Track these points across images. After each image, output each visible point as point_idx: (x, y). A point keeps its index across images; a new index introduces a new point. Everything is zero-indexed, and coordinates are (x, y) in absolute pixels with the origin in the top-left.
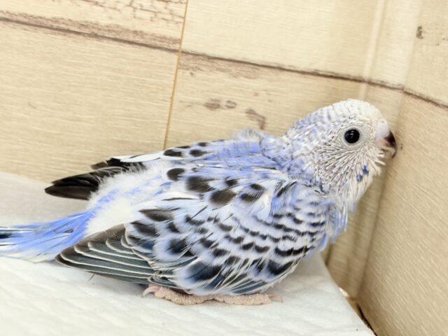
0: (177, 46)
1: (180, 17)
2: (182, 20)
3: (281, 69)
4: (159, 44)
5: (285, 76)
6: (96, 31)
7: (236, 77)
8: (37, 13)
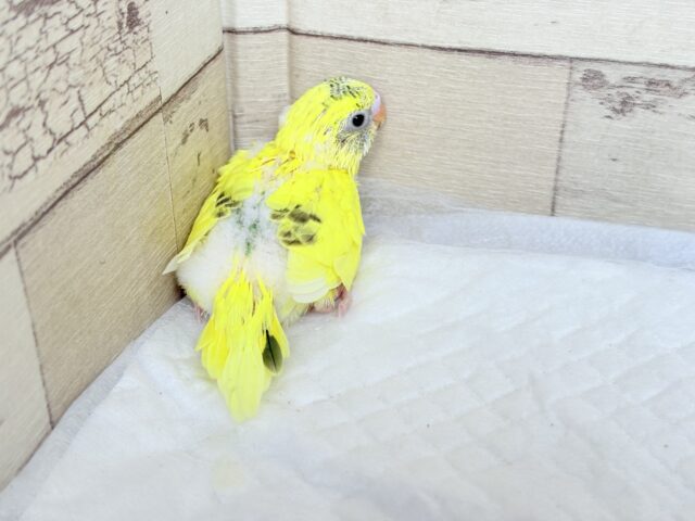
0: (160, 104)
1: (156, 72)
2: (157, 75)
3: (205, 65)
4: (150, 112)
5: (207, 70)
6: (116, 142)
7: (189, 98)
8: (82, 163)
